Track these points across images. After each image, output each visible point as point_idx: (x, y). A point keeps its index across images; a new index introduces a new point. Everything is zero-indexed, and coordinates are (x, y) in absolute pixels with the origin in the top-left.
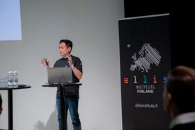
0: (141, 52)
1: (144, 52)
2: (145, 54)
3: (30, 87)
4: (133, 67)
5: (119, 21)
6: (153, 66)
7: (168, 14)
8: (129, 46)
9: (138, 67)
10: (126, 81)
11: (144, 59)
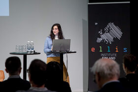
0: (106, 29)
1: (109, 29)
2: (109, 30)
3: (40, 53)
4: (99, 40)
5: (89, 5)
6: (115, 39)
7: (129, 2)
8: (96, 24)
9: (103, 40)
10: (93, 50)
11: (108, 34)
